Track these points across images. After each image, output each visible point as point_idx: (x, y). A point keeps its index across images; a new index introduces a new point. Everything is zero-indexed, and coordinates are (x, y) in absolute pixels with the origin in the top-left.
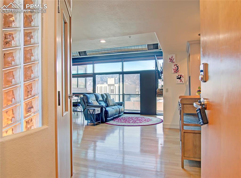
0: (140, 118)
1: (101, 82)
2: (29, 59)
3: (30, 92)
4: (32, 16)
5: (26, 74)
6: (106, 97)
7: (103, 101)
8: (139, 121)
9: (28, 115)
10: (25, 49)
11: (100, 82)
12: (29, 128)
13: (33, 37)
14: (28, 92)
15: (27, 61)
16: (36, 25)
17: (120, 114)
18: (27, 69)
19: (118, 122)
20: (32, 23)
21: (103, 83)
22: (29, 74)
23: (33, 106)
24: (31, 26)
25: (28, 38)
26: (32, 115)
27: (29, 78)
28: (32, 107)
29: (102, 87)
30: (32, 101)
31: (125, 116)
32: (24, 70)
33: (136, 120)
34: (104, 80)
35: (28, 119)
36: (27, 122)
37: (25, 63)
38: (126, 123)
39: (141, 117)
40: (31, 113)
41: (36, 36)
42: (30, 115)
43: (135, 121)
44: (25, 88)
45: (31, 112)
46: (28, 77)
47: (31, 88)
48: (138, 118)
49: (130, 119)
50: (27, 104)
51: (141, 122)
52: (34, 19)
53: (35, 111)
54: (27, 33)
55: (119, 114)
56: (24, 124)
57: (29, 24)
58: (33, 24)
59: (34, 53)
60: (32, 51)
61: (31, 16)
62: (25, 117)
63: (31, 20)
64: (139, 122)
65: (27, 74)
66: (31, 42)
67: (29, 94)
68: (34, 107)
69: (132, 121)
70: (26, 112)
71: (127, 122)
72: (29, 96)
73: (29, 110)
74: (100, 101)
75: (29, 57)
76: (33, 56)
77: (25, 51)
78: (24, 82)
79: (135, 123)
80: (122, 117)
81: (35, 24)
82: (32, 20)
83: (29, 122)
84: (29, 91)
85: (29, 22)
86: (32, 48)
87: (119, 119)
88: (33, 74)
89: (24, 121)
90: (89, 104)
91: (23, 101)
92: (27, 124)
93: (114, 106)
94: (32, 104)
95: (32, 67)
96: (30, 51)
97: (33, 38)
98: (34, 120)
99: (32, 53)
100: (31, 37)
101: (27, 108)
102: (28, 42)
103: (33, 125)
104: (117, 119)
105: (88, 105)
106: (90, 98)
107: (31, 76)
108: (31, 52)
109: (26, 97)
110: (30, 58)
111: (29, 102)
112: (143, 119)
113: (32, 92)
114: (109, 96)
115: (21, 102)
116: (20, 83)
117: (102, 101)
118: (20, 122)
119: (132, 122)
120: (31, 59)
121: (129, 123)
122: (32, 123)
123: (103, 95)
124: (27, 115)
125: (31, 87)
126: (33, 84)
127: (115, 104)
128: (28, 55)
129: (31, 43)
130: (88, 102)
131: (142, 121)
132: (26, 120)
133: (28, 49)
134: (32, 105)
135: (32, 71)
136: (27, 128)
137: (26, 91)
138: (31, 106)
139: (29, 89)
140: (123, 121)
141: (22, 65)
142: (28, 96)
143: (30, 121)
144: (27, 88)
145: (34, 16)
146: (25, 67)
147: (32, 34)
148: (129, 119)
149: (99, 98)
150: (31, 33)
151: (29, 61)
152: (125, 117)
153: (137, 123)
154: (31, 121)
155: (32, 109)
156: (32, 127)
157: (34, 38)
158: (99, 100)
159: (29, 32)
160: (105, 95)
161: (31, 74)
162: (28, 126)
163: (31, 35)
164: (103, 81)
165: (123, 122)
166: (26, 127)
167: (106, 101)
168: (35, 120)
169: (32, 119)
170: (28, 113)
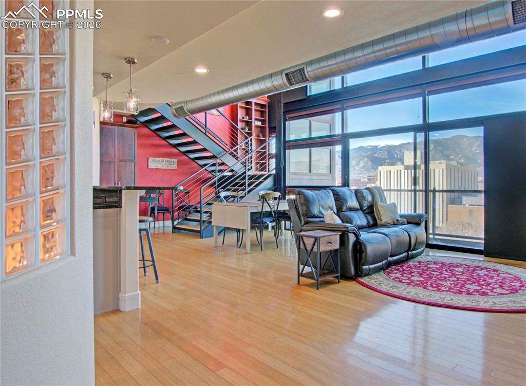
0: (482, 273)
1: (389, 161)
2: (49, 116)
3: (50, 180)
4: (54, 33)
5: (43, 143)
6: (370, 198)
7: (361, 209)
8: (475, 287)
9: (47, 223)
10: (42, 96)
11: (387, 161)
12: (48, 249)
13: (56, 75)
14: (48, 179)
15: (46, 120)
16: (60, 51)
17: (413, 250)
18: (46, 134)
19: (400, 281)
20: (54, 46)
21: (393, 164)
22: (48, 145)
23: (56, 208)
24: (52, 52)
25: (48, 76)
26: (55, 225)
27: (48, 153)
28: (54, 210)
29: (390, 171)
30: (54, 199)
31: (429, 259)
32: (41, 135)
33: (464, 277)
34: (396, 156)
35: (48, 232)
36: (45, 237)
37: (41, 122)
38: (425, 288)
39: (486, 265)
40: (52, 221)
41: (60, 72)
42: (50, 225)
43: (461, 283)
44: (41, 171)
45: (52, 219)
46: (47, 150)
47: (53, 173)
48: (474, 271)
49: (446, 274)
50: (45, 201)
51: (484, 294)
52: (57, 39)
53: (59, 218)
54: (45, 65)
55: (407, 251)
56: (41, 239)
57: (48, 49)
58: (55, 48)
59: (58, 105)
60: (53, 101)
61: (51, 33)
62: (43, 227)
63: (52, 41)
64: (477, 291)
65: (45, 145)
66: (52, 83)
67: (49, 184)
68: (57, 210)
69: (448, 283)
70: (44, 216)
71: (431, 285)
72: (49, 188)
73: (49, 214)
74: (351, 209)
75: (48, 113)
76: (56, 112)
77: (42, 99)
78: (41, 158)
79: (460, 293)
80: (419, 262)
81: (58, 50)
82: (54, 41)
83: (48, 238)
84: (49, 177)
85: (49, 43)
86: (54, 95)
87: (409, 267)
88: (55, 145)
89: (40, 233)
90: (313, 217)
91: (38, 195)
92: (45, 240)
93: (394, 224)
94: (55, 204)
95: (54, 132)
96: (50, 100)
97: (55, 77)
98: (57, 237)
99: (53, 106)
100: (53, 74)
101: (46, 210)
102: (47, 83)
103: (55, 246)
104: (402, 266)
105: (307, 223)
106: (314, 201)
107: (52, 150)
108: (52, 103)
109: (43, 188)
110: (50, 114)
111: (49, 199)
112: (492, 277)
113: (54, 180)
114: (381, 195)
115: (35, 195)
116: (35, 160)
117: (357, 210)
118: (33, 233)
119: (450, 288)
120: (52, 116)
121: (439, 290)
122: (55, 242)
123: (362, 193)
124: (45, 223)
125: (52, 171)
126: (55, 165)
127: (397, 221)
128: (48, 107)
129: (52, 85)
130: (309, 215)
131: (488, 284)
132: (44, 233)
133: (48, 96)
134: (53, 206)
135: (54, 139)
136: (46, 249)
137: (43, 177)
138: (51, 208)
139: (49, 175)
140: (416, 278)
141: (38, 126)
142: (47, 186)
143: (50, 236)
144: (46, 171)
145: (58, 34)
146: (42, 131)
147: (54, 68)
148: (441, 273)
149: (346, 202)
150: (52, 65)
151: (49, 120)
152: (428, 263)
153: (469, 293)
154: (53, 236)
155: (54, 214)
156: (54, 248)
157: (58, 76)
158: (345, 208)
159: (49, 64)
160: (366, 193)
161: (52, 146)
162: (48, 246)
163: (52, 69)
164: (395, 158)
165: (417, 285)
166: (44, 246)
167: (370, 211)
168: (59, 236)
169: (54, 233)
170: (47, 220)
